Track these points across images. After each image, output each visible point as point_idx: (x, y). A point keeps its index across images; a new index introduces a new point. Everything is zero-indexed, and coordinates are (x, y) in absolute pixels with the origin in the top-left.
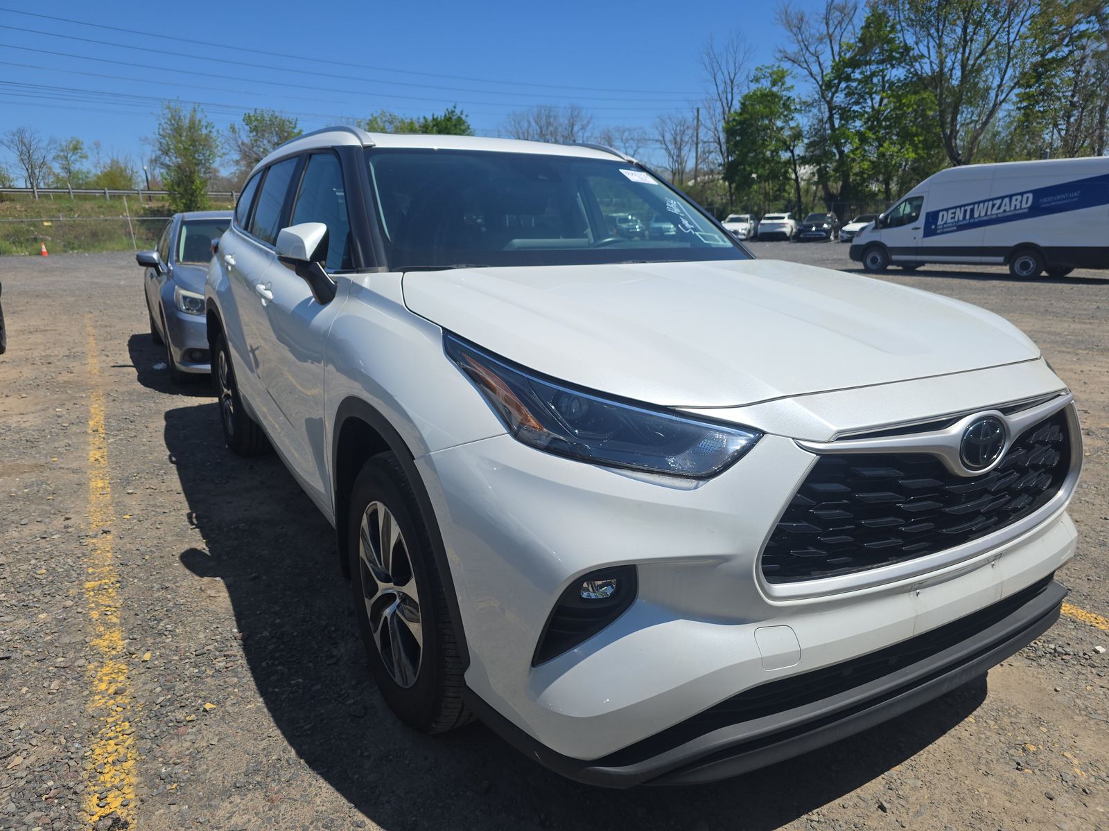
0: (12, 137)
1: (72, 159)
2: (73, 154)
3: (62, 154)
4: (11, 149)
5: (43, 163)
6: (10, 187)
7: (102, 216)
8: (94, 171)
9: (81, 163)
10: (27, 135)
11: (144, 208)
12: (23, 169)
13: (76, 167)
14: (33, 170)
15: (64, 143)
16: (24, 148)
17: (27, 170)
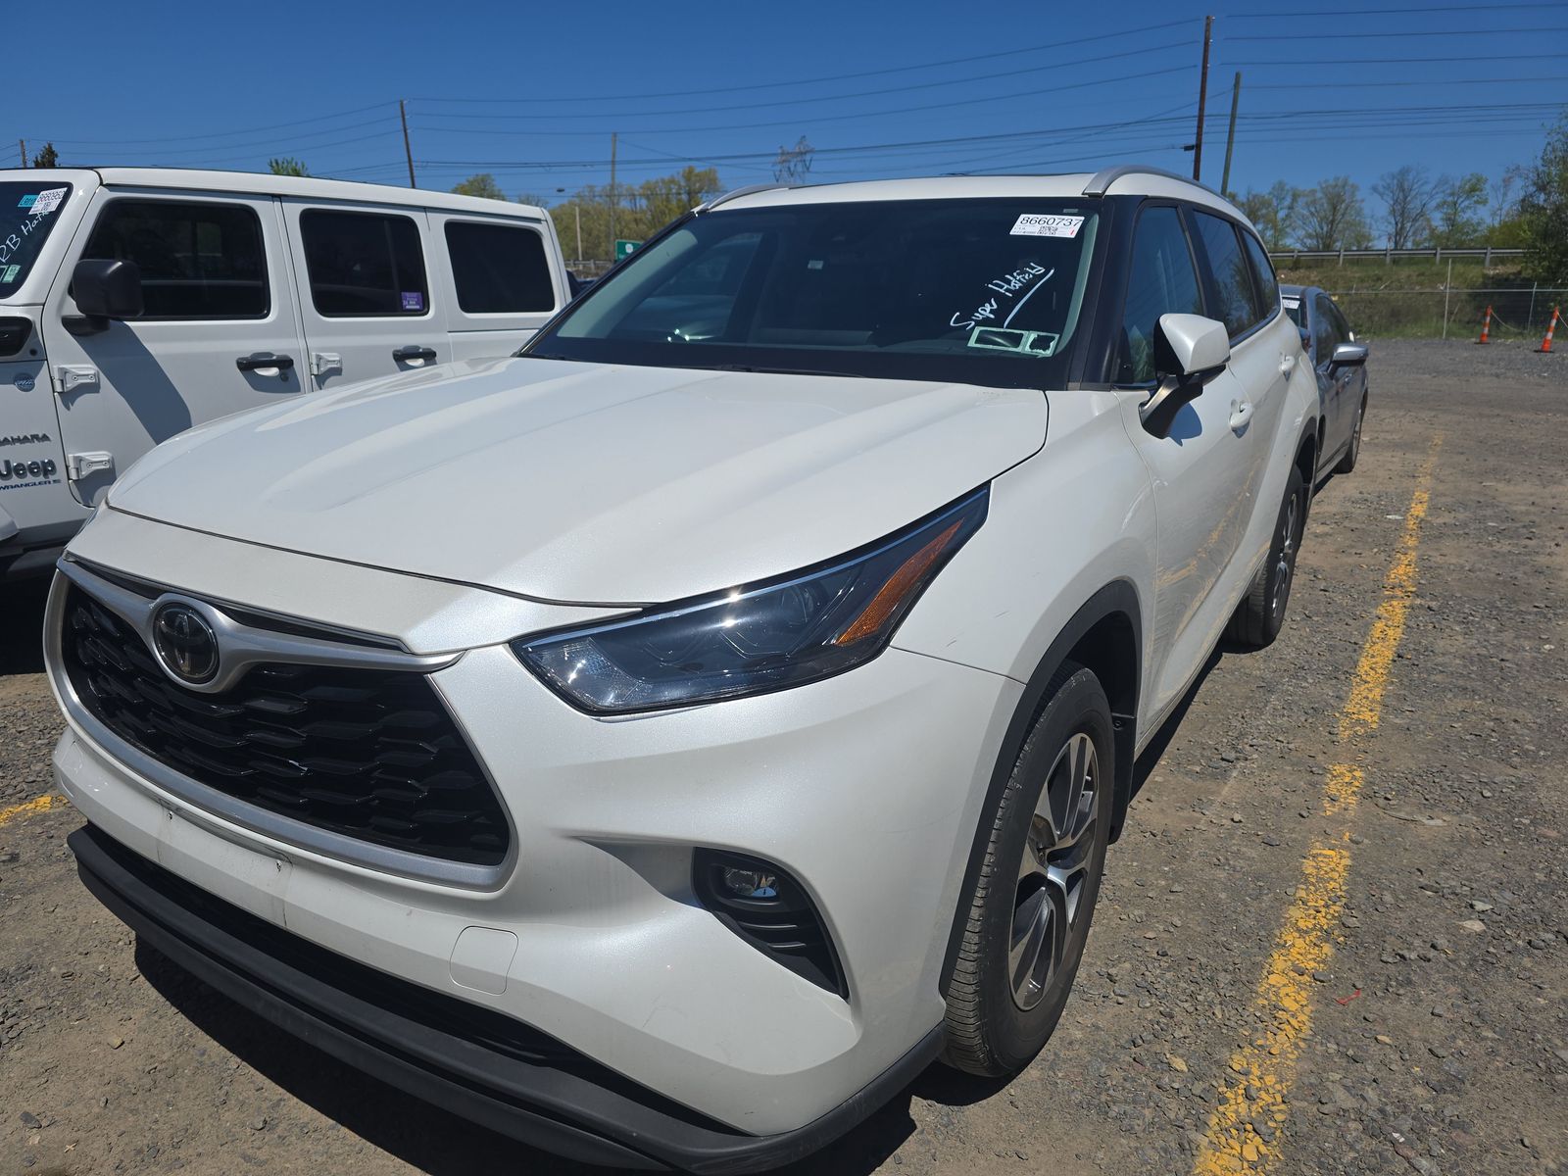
0: (1388, 181)
1: (1462, 205)
2: (1467, 198)
3: (1450, 199)
4: (1385, 197)
5: (1421, 214)
6: (1366, 249)
7: (1417, 288)
8: (1489, 221)
9: (1475, 210)
10: (1411, 177)
11: (1485, 276)
12: (1390, 223)
13: (1465, 217)
14: (1403, 224)
15: (1458, 184)
16: (1401, 194)
17: (1396, 224)
